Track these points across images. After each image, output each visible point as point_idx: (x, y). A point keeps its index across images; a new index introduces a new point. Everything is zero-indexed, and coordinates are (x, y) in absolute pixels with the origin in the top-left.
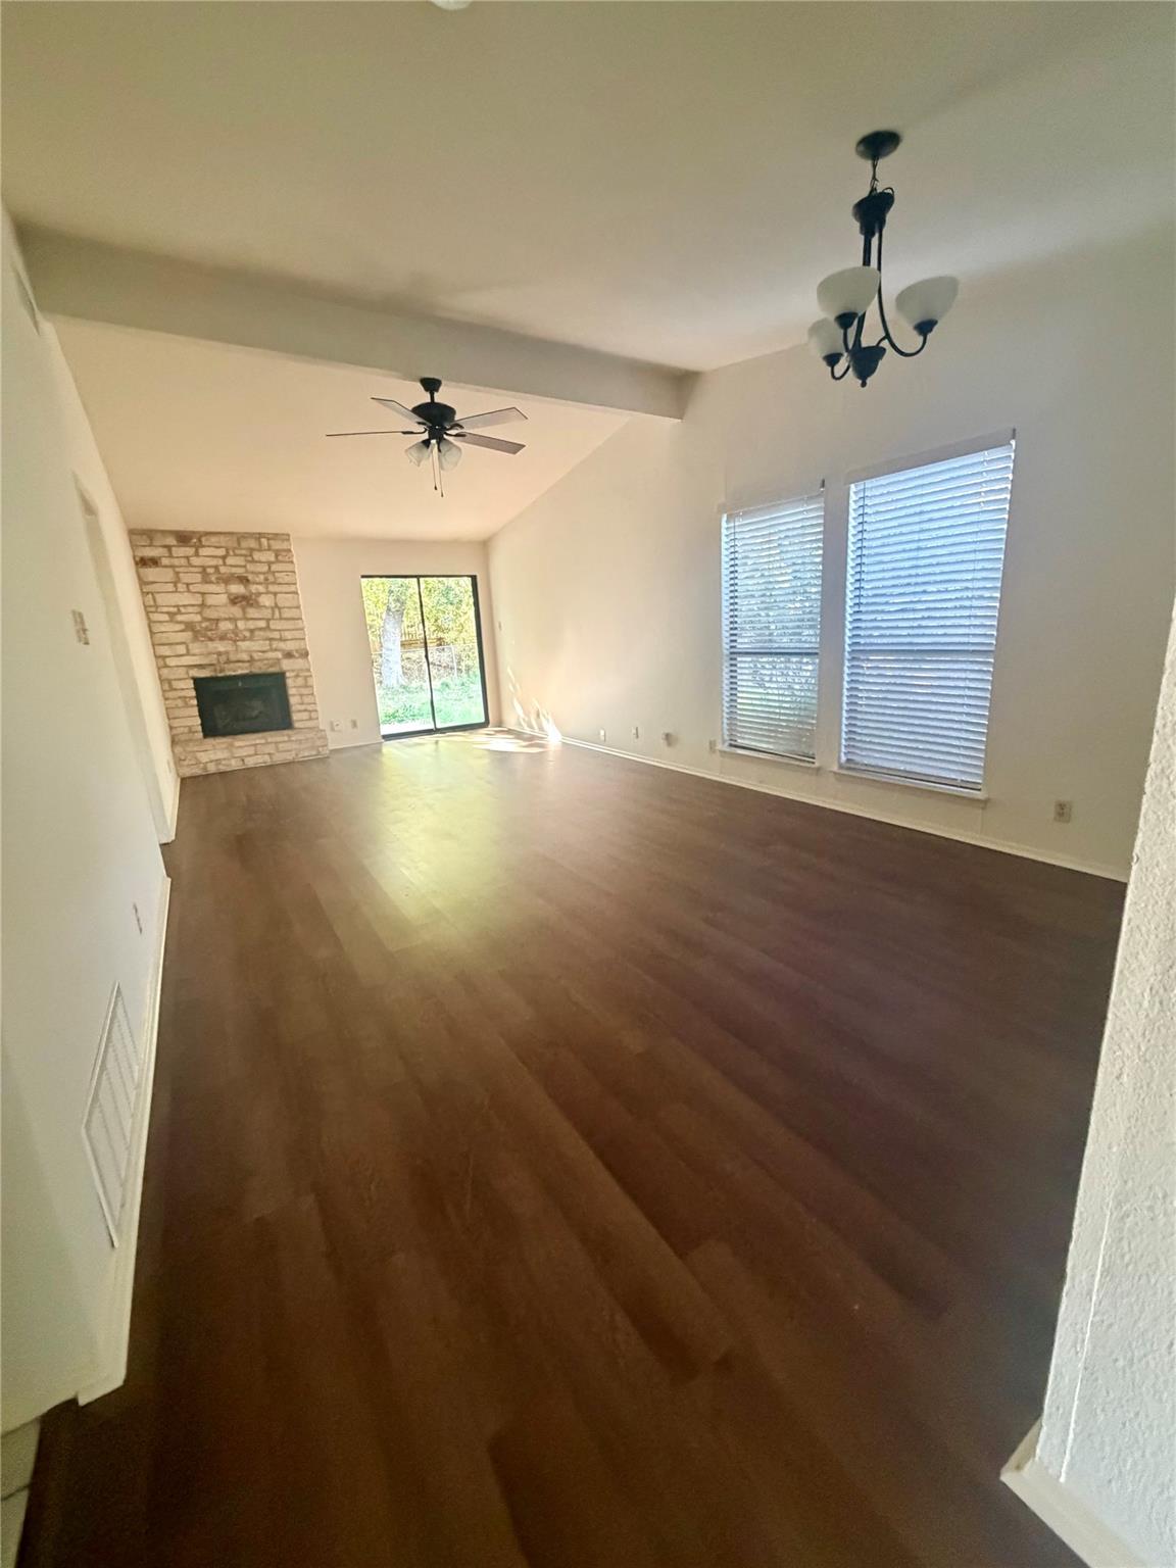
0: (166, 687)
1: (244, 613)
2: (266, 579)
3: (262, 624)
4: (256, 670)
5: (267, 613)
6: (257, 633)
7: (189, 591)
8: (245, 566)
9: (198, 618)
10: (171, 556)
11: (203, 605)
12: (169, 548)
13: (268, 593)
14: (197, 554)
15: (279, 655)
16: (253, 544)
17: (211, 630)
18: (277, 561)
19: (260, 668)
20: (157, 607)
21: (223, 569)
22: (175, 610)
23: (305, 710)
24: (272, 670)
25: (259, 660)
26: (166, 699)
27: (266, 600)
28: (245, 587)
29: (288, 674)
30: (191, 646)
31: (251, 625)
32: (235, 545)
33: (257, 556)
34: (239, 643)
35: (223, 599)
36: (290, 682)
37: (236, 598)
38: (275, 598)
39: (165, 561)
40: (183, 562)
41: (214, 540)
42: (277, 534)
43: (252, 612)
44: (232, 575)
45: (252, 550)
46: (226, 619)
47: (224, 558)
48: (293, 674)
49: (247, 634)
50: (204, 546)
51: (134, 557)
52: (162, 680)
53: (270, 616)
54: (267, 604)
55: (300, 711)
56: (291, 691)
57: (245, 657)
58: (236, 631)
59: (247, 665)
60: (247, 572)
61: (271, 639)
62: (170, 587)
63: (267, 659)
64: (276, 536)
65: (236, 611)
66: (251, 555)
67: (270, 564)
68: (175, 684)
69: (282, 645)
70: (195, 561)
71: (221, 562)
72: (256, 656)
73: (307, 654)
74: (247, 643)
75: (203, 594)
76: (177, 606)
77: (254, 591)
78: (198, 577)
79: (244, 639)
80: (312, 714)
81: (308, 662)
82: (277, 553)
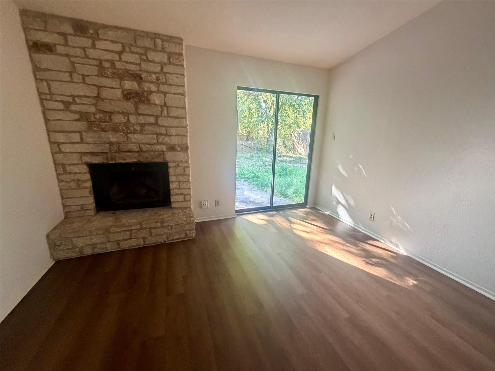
0: (61, 170)
1: (137, 108)
2: (158, 79)
3: (152, 120)
4: (142, 160)
5: (157, 111)
6: (147, 127)
7: (84, 82)
8: (139, 65)
9: (93, 109)
10: (66, 44)
11: (98, 97)
12: (64, 35)
13: (159, 92)
14: (94, 47)
15: (164, 148)
16: (148, 43)
17: (105, 122)
18: (170, 63)
19: (147, 158)
20: (51, 94)
21: (118, 65)
22: (70, 99)
23: (181, 194)
24: (156, 160)
25: (146, 152)
26: (60, 181)
27: (157, 99)
28: (139, 84)
29: (170, 165)
30: (84, 135)
31: (142, 120)
32: (132, 42)
33: (151, 55)
34: (130, 135)
35: (119, 93)
36: (171, 171)
37: (130, 94)
38: (165, 97)
39: (60, 49)
40: (79, 52)
41: (111, 34)
42: (170, 37)
43: (143, 109)
44: (127, 71)
45: (147, 49)
46: (119, 113)
47: (120, 53)
48: (174, 164)
49: (138, 128)
50: (100, 39)
51: (27, 41)
52: (56, 164)
53: (158, 113)
54: (157, 102)
55: (177, 194)
56: (172, 178)
57: (135, 148)
58: (127, 124)
59: (136, 155)
60: (140, 70)
61: (158, 134)
62: (66, 77)
63: (152, 151)
64: (170, 39)
65: (129, 106)
66: (146, 55)
67: (162, 65)
68: (69, 168)
69: (167, 139)
70: (92, 53)
71: (117, 57)
72: (144, 148)
73: (187, 148)
74: (136, 136)
75: (99, 87)
76: (73, 97)
77: (146, 89)
78: (95, 70)
79: (135, 132)
80: (186, 197)
81: (188, 156)
82: (170, 55)
